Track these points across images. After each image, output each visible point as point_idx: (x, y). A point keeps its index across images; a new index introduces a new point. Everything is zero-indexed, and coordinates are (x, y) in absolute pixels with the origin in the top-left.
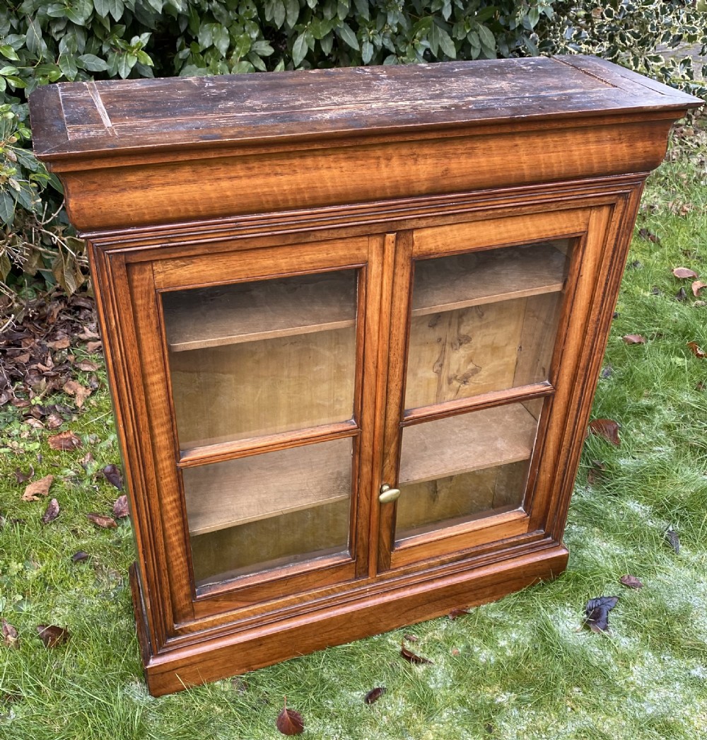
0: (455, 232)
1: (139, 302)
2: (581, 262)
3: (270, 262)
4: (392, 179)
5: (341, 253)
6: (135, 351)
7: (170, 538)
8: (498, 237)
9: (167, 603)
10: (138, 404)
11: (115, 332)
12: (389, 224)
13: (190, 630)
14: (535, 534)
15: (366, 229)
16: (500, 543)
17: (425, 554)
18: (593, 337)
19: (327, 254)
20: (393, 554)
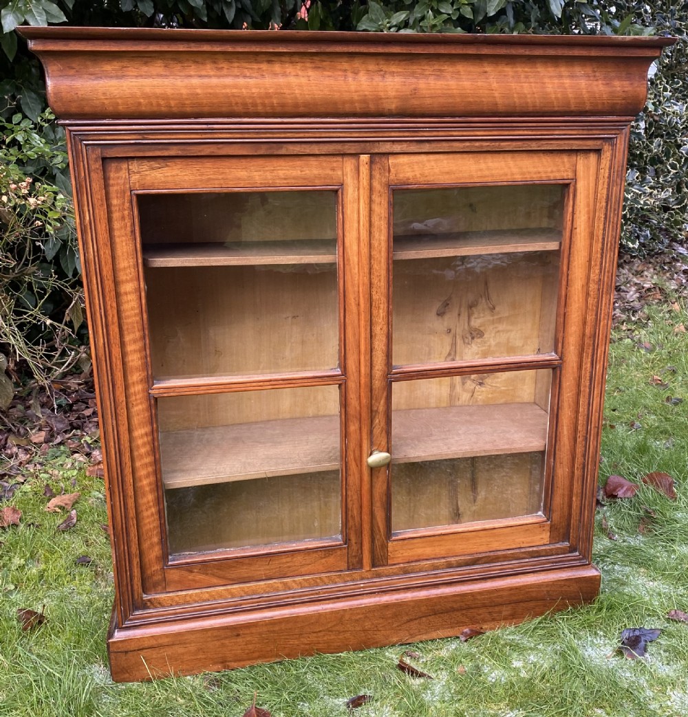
0: (433, 163)
1: (115, 202)
2: (573, 213)
3: (243, 174)
4: (361, 93)
5: (316, 172)
6: (108, 251)
7: (141, 481)
8: (479, 173)
9: (136, 561)
10: (110, 312)
11: (89, 227)
12: (362, 145)
13: (161, 604)
14: (558, 546)
15: (338, 147)
16: (518, 551)
17: (428, 551)
18: (596, 300)
19: (301, 171)
20: (390, 544)
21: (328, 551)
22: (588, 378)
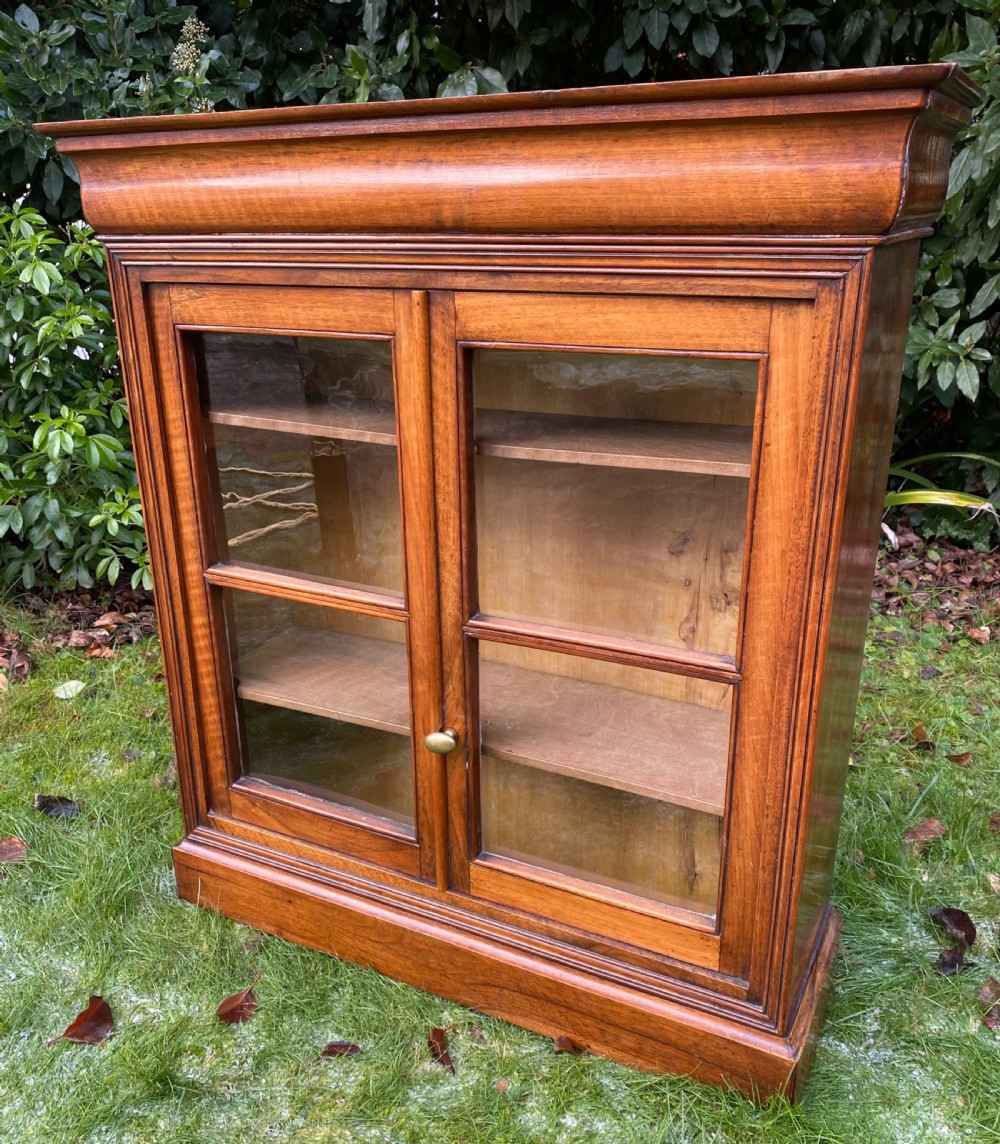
1: (159, 337)
2: (763, 416)
5: (361, 312)
7: (201, 678)
13: (220, 828)
14: (730, 981)
15: (383, 276)
16: (659, 959)
17: (526, 900)
18: (801, 582)
19: (344, 311)
20: (472, 867)
21: (397, 844)
22: (784, 719)
